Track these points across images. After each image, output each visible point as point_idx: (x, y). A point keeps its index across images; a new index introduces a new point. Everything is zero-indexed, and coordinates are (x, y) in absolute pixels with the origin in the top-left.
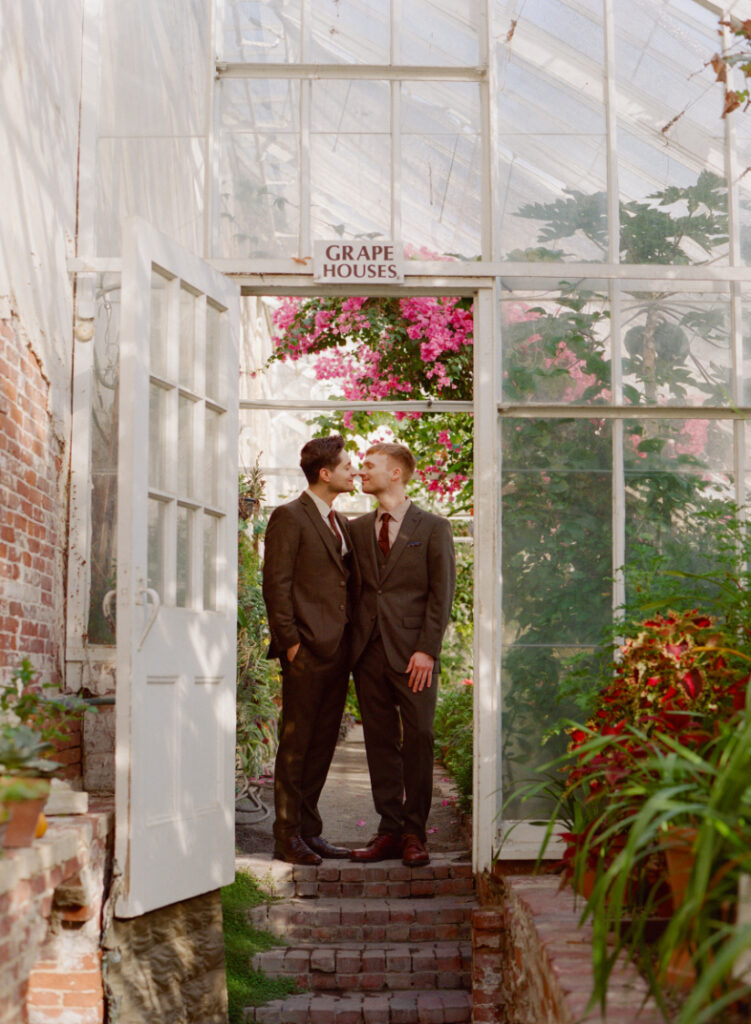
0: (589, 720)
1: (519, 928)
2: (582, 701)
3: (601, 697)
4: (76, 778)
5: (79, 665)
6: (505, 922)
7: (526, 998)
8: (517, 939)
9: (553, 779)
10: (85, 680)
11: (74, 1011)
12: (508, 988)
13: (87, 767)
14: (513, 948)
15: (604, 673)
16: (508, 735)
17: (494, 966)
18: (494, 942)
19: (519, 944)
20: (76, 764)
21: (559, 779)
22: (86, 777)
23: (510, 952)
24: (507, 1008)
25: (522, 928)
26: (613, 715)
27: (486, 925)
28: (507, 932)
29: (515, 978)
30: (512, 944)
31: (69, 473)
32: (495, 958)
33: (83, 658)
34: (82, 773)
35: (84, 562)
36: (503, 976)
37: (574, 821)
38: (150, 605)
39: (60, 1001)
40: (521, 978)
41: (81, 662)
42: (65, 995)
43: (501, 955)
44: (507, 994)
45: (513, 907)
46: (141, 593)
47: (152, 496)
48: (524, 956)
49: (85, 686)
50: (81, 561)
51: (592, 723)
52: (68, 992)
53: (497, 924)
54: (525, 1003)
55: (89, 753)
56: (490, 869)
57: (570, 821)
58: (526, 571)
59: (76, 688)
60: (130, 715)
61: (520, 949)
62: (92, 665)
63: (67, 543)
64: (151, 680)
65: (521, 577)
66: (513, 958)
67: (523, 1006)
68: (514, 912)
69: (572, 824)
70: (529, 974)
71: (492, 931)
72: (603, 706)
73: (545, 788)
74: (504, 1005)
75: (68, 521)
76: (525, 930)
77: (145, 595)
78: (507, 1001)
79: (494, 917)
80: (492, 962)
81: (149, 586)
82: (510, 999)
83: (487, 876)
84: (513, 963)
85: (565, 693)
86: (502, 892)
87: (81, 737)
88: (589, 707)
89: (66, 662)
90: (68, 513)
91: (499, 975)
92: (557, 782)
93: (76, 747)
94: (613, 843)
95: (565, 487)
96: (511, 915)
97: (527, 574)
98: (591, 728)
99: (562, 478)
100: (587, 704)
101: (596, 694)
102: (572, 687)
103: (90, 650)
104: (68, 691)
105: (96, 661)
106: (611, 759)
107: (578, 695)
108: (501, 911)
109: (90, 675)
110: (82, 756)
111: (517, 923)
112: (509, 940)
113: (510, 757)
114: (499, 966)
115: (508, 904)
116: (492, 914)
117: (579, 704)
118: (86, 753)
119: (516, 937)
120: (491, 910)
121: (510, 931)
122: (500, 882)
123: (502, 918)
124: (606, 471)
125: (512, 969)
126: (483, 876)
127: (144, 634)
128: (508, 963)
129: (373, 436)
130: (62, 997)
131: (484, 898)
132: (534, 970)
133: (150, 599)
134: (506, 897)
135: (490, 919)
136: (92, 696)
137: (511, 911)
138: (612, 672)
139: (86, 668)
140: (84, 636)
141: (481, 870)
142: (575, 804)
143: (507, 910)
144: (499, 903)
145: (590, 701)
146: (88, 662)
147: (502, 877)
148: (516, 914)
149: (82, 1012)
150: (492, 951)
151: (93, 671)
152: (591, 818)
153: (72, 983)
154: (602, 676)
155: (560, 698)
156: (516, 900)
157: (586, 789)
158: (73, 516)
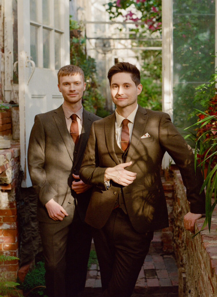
0: (206, 110)
1: (179, 190)
2: (203, 103)
3: (210, 101)
4: (10, 135)
5: (10, 92)
6: (174, 188)
7: (181, 217)
8: (178, 194)
9: (192, 133)
10: (12, 98)
11: (7, 224)
12: (175, 212)
13: (14, 131)
14: (177, 198)
15: (212, 93)
16: (175, 117)
17: (170, 204)
18: (170, 195)
19: (179, 196)
20: (9, 129)
21: (194, 133)
22: (13, 134)
23: (176, 199)
24: (175, 220)
25: (180, 190)
26: (215, 109)
27: (167, 189)
28: (175, 192)
29: (178, 209)
30: (176, 196)
31: (4, 18)
32: (171, 201)
33: (11, 89)
34: (12, 133)
35: (10, 53)
36: (173, 208)
37: (200, 149)
38: (31, 67)
39: (2, 220)
40: (180, 210)
41: (10, 91)
42: (3, 217)
43: (172, 200)
44: (175, 215)
45: (177, 182)
46: (28, 62)
47: (31, 24)
48: (181, 201)
49: (12, 100)
50: (9, 52)
51: (207, 112)
52: (4, 216)
53: (171, 188)
54: (181, 219)
55: (14, 125)
56: (168, 168)
57: (198, 149)
58: (183, 54)
59: (9, 101)
60: (25, 110)
61: (179, 198)
62: (15, 92)
63: (4, 45)
64: (33, 96)
65: (181, 57)
66: (177, 201)
67: (180, 220)
68: (177, 184)
69: (199, 150)
70: (182, 208)
71: (169, 191)
72: (211, 105)
73: (189, 137)
74: (174, 219)
75: (4, 37)
76: (181, 191)
77: (30, 63)
78: (175, 217)
79: (170, 186)
80: (170, 203)
81: (31, 60)
82: (176, 217)
83: (168, 170)
84: (177, 203)
85: (196, 101)
86: (173, 176)
87: (11, 119)
88: (205, 106)
89: (5, 91)
90: (4, 33)
91: (172, 207)
92: (193, 135)
93: (9, 123)
94: (214, 158)
95: (196, 21)
96: (176, 185)
97: (182, 55)
98: (206, 113)
99: (195, 17)
100: (205, 104)
101: (208, 100)
102: (199, 98)
103: (13, 86)
104: (6, 102)
105: (16, 91)
106: (214, 125)
107: (202, 101)
108: (173, 183)
109: (14, 95)
110: (12, 126)
111: (178, 188)
112: (175, 195)
113: (176, 125)
114: (172, 204)
115: (175, 181)
116: (169, 184)
117: (202, 104)
118: (13, 125)
119: (178, 193)
120: (168, 183)
121: (176, 191)
122: (173, 173)
123: (173, 186)
124: (213, 15)
125: (176, 205)
126: (166, 170)
127: (29, 78)
128: (175, 203)
129: (128, 9)
130: (2, 218)
131: (167, 178)
132: (184, 207)
133: (31, 65)
134: (174, 178)
135: (169, 187)
136: (15, 104)
137: (176, 184)
138: (215, 92)
139: (12, 93)
140: (11, 81)
141: (165, 168)
142: (200, 143)
143: (175, 183)
144: (172, 180)
145: (206, 103)
146: (13, 91)
147: (173, 170)
148: (178, 185)
149: (10, 224)
150: (169, 198)
151: (15, 94)
152: (206, 148)
153: (6, 213)
154: (210, 94)
155: (195, 102)
156: (178, 179)
157: (204, 137)
158: (6, 35)
